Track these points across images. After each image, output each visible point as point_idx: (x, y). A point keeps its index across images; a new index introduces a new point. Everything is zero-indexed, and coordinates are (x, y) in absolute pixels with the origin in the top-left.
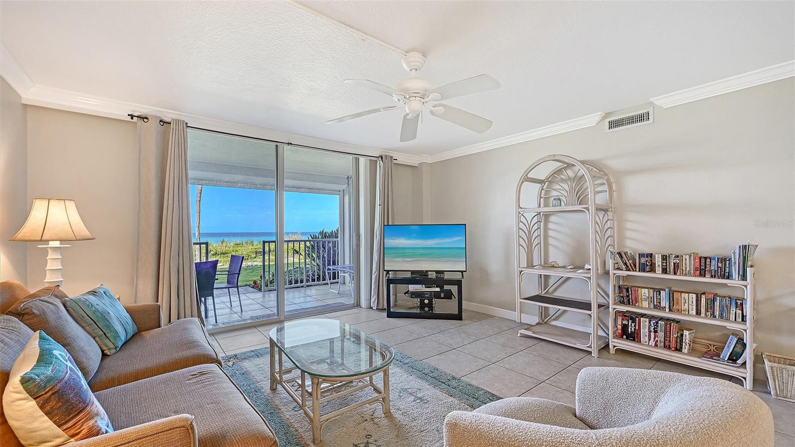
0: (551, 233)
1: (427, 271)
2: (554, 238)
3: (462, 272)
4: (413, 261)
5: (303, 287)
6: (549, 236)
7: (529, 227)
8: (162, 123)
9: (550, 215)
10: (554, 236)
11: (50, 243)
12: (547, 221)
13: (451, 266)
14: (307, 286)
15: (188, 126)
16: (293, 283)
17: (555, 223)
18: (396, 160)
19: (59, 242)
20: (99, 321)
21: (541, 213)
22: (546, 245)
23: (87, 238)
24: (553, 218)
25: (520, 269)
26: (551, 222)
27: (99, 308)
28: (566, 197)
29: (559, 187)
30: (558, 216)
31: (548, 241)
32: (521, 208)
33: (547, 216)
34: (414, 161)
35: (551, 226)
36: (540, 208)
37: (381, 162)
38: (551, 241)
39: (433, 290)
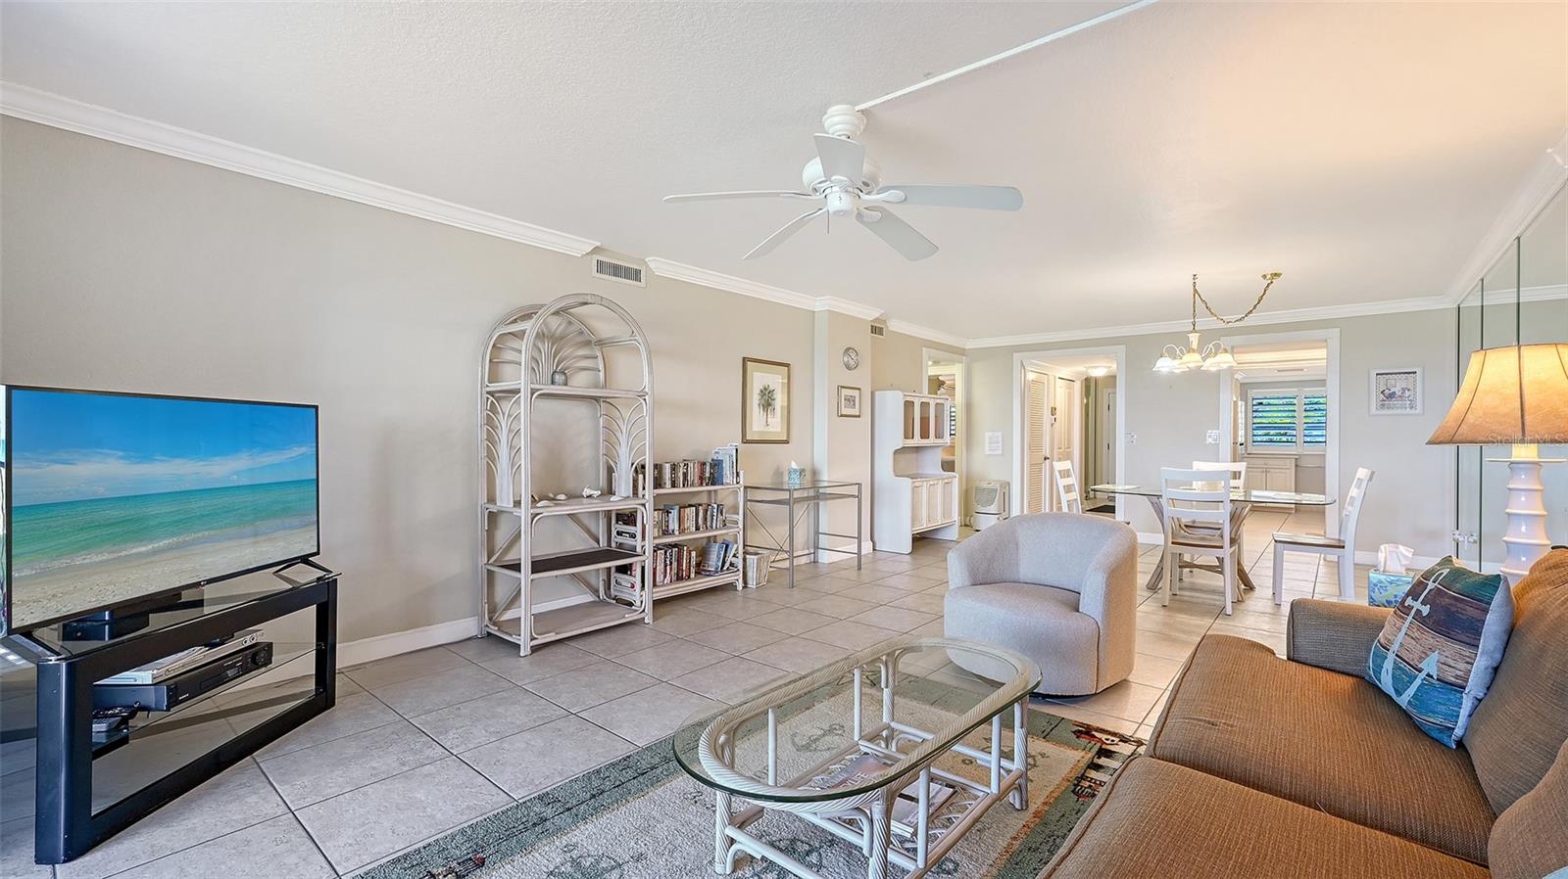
39: (234, 646)
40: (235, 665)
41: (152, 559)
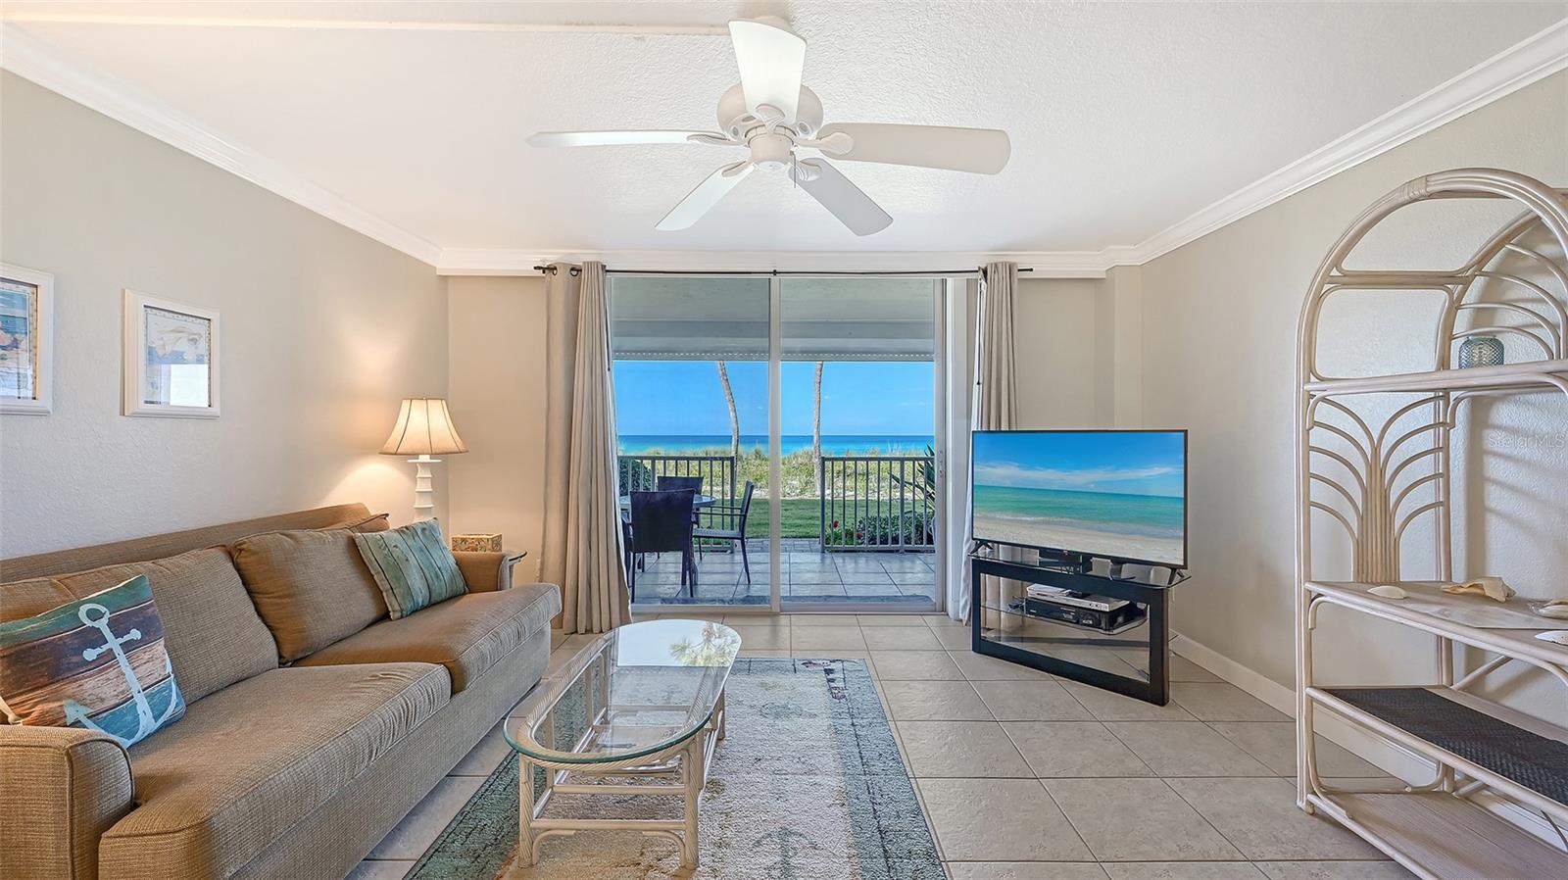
0: (1495, 468)
1: (1088, 557)
2: (1512, 488)
3: (1174, 568)
4: (1039, 523)
5: (897, 551)
6: (1488, 480)
7: (1376, 450)
8: (575, 273)
9: (1493, 400)
10: (1511, 480)
11: (420, 456)
12: (1479, 422)
13: (1138, 546)
14: (906, 551)
15: (607, 271)
16: (878, 542)
17: (1513, 431)
18: (1031, 270)
19: (428, 456)
20: (387, 571)
21: (1453, 395)
22: (1477, 511)
23: (449, 450)
24: (1505, 413)
25: (1309, 586)
26: (1499, 427)
27: (396, 552)
28: (1553, 327)
29: (1534, 293)
30: (1527, 403)
31: (1483, 501)
32: (1322, 380)
33: (1482, 402)
34: (1092, 265)
35: (1494, 440)
36: (1444, 374)
37: (983, 282)
38: (1495, 498)
39: (1085, 603)
40: (1068, 613)
41: (1034, 526)
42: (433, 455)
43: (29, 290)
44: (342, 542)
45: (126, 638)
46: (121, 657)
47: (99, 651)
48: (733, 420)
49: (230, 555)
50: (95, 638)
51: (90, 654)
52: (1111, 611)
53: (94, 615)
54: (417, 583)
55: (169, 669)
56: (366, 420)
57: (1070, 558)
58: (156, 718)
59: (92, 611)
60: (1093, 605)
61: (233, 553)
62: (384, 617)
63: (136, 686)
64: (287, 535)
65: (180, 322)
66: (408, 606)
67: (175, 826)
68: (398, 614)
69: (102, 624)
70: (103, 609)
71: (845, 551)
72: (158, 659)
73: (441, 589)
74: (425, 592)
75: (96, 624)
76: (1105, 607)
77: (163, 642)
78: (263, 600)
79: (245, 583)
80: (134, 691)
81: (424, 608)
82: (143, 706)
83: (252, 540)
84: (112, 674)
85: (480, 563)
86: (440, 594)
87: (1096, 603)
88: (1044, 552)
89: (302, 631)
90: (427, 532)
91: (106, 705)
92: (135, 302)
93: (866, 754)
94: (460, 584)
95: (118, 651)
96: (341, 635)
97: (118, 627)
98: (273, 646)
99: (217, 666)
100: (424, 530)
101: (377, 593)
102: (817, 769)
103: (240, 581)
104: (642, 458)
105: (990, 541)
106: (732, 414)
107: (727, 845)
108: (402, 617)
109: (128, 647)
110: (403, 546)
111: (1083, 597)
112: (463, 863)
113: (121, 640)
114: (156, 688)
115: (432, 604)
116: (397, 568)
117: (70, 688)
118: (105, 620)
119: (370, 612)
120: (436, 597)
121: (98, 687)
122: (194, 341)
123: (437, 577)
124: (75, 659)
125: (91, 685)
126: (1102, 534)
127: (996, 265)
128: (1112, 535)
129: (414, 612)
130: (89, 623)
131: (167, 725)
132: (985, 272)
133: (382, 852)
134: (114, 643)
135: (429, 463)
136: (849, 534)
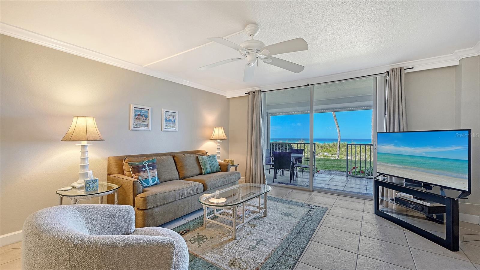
3: (462, 192)
8: (254, 93)
11: (218, 140)
13: (445, 180)
15: (261, 92)
18: (412, 68)
20: (203, 164)
23: (224, 139)
27: (205, 160)
37: (388, 76)
39: (420, 202)
40: (412, 205)
41: (400, 169)
42: (220, 140)
43: (148, 110)
44: (195, 157)
45: (150, 168)
46: (148, 171)
47: (145, 169)
48: (338, 133)
49: (173, 157)
50: (145, 167)
51: (144, 169)
52: (430, 207)
53: (146, 163)
54: (208, 167)
55: (157, 175)
56: (207, 132)
57: (418, 183)
58: (153, 183)
59: (145, 163)
60: (424, 203)
61: (174, 157)
62: (201, 174)
63: (150, 176)
64: (184, 155)
65: (171, 114)
66: (206, 172)
67: (142, 197)
68: (204, 174)
69: (146, 165)
70: (147, 163)
71: (356, 177)
72: (155, 172)
73: (214, 169)
74: (210, 169)
75: (145, 165)
76: (429, 204)
77: (156, 170)
78: (178, 167)
79: (175, 163)
80: (149, 177)
81: (210, 173)
82: (150, 180)
83: (177, 155)
84: (146, 173)
85: (224, 165)
86: (214, 171)
87: (425, 202)
88: (407, 180)
89: (183, 173)
90: (213, 157)
91: (144, 178)
92: (164, 110)
93: (302, 230)
94: (219, 169)
95: (148, 170)
96: (191, 176)
97: (149, 166)
98: (178, 175)
99: (166, 177)
100: (212, 156)
101: (201, 168)
102: (284, 230)
103: (174, 162)
104: (291, 143)
105: (386, 174)
106: (338, 131)
107: (245, 238)
108: (205, 174)
109: (149, 169)
110: (207, 159)
111: (420, 199)
112: (195, 224)
113: (149, 168)
114: (153, 177)
115: (211, 173)
116: (205, 164)
117: (140, 174)
118: (147, 164)
119: (198, 172)
120: (212, 171)
121: (144, 175)
122: (173, 117)
123: (213, 167)
124: (141, 170)
125: (143, 174)
126: (429, 174)
127: (394, 69)
128: (432, 175)
129: (207, 174)
130: (144, 164)
131: (155, 184)
132: (388, 72)
133: (183, 217)
134: (147, 168)
135: (219, 142)
136: (363, 172)
